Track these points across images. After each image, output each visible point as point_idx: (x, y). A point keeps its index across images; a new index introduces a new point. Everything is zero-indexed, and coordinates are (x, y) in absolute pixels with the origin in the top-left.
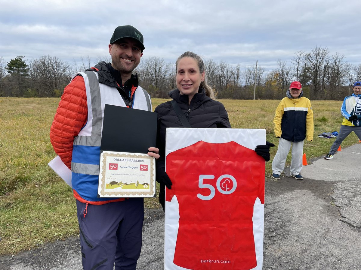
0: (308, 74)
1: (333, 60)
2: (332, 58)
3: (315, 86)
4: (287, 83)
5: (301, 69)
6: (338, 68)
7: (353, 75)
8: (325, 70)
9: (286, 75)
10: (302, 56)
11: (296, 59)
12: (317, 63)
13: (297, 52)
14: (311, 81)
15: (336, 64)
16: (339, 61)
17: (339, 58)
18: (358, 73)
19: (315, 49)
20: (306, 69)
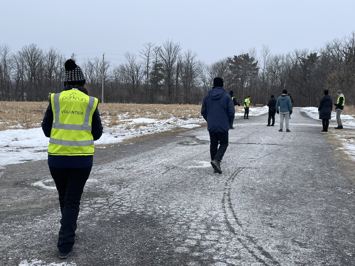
0: (160, 72)
1: (186, 58)
2: (184, 55)
3: (169, 86)
4: (137, 82)
5: (151, 65)
6: (191, 68)
7: (206, 75)
8: (178, 69)
9: (136, 73)
10: (151, 49)
11: (146, 52)
12: (169, 60)
13: (146, 44)
14: (163, 80)
15: (188, 62)
16: (192, 59)
17: (192, 55)
18: (211, 73)
19: (166, 44)
20: (157, 66)
